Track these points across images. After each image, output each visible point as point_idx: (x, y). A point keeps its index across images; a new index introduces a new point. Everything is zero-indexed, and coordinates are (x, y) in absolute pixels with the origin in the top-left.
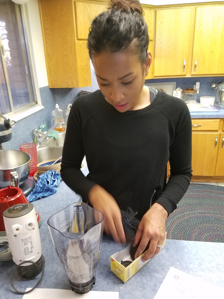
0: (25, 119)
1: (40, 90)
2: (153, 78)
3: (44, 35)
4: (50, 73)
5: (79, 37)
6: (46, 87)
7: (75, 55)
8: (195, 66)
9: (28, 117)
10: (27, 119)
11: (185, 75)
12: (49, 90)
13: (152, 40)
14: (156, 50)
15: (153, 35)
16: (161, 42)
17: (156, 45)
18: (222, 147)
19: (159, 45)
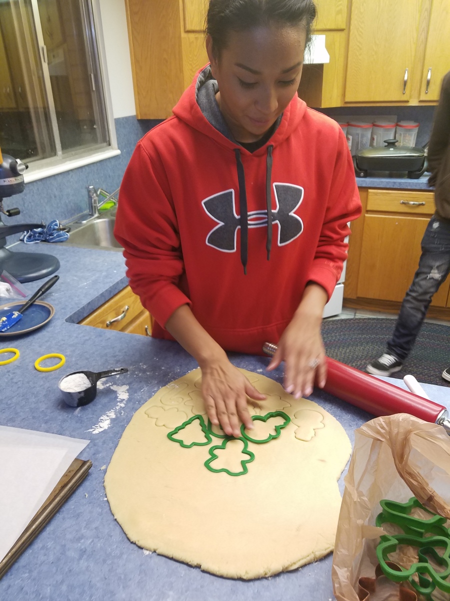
0: (80, 170)
1: (115, 123)
2: (343, 106)
3: (130, 24)
4: (138, 93)
5: (189, 27)
6: (129, 117)
7: (181, 59)
8: (428, 82)
9: (86, 167)
10: (84, 170)
11: (408, 102)
12: (136, 122)
13: (342, 30)
14: (350, 49)
15: (345, 19)
16: (360, 34)
17: (350, 40)
19: (356, 39)
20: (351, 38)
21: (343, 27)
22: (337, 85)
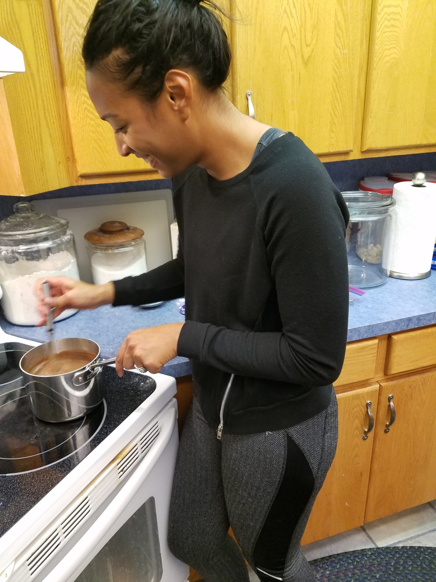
2: (75, 184)
14: (64, 44)
16: (81, 4)
17: (59, 20)
18: (386, 432)
19: (74, 17)
20: (60, 15)
22: (51, 136)
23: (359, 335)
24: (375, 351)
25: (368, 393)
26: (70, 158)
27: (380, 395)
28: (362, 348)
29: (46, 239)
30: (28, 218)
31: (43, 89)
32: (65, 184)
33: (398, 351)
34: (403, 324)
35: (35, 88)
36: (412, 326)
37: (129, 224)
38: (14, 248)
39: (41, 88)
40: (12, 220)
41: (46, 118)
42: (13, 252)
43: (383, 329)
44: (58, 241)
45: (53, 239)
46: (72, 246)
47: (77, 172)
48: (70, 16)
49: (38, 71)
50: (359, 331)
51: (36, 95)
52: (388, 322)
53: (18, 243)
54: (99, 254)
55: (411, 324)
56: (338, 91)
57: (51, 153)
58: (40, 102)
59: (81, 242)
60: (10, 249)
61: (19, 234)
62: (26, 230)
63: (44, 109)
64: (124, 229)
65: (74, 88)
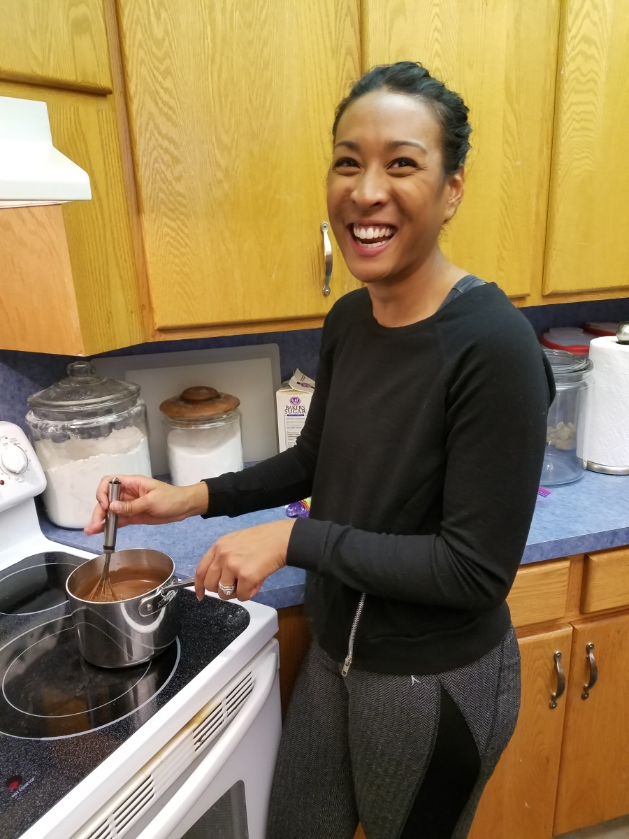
2: (151, 340)
13: (100, 93)
14: (142, 160)
15: (104, 58)
16: (166, 109)
17: (136, 129)
18: (584, 698)
19: (157, 126)
20: (138, 123)
21: (104, 81)
22: (121, 277)
23: (542, 555)
24: (566, 578)
25: (556, 639)
26: (145, 307)
27: (573, 642)
28: (547, 574)
29: (108, 411)
30: (87, 382)
31: (113, 218)
32: (138, 340)
33: (599, 579)
34: (606, 540)
35: (102, 215)
36: (618, 543)
37: (219, 391)
38: (66, 423)
39: (110, 216)
40: (64, 385)
41: (115, 254)
42: (64, 428)
43: (577, 547)
44: (124, 413)
45: (118, 412)
46: (143, 420)
47: (154, 324)
48: (151, 125)
49: (108, 195)
50: (541, 548)
51: (104, 225)
52: (584, 537)
53: (71, 416)
54: (179, 430)
55: (616, 540)
56: (508, 216)
57: (121, 300)
58: (108, 234)
59: (155, 414)
60: (60, 424)
61: (73, 405)
62: (83, 399)
63: (114, 243)
64: (213, 397)
65: (154, 216)
